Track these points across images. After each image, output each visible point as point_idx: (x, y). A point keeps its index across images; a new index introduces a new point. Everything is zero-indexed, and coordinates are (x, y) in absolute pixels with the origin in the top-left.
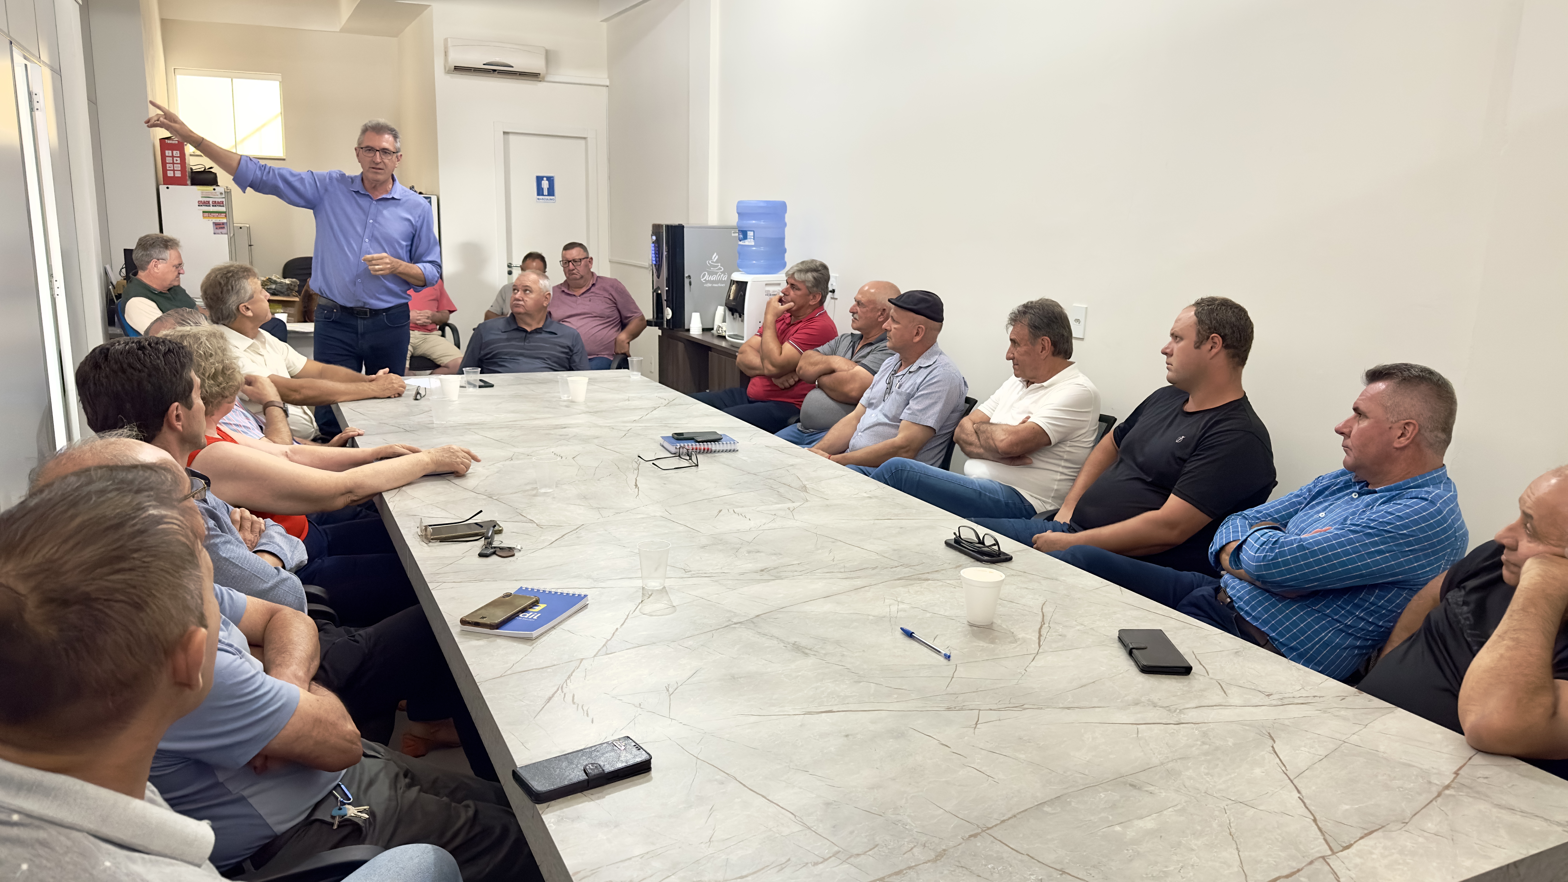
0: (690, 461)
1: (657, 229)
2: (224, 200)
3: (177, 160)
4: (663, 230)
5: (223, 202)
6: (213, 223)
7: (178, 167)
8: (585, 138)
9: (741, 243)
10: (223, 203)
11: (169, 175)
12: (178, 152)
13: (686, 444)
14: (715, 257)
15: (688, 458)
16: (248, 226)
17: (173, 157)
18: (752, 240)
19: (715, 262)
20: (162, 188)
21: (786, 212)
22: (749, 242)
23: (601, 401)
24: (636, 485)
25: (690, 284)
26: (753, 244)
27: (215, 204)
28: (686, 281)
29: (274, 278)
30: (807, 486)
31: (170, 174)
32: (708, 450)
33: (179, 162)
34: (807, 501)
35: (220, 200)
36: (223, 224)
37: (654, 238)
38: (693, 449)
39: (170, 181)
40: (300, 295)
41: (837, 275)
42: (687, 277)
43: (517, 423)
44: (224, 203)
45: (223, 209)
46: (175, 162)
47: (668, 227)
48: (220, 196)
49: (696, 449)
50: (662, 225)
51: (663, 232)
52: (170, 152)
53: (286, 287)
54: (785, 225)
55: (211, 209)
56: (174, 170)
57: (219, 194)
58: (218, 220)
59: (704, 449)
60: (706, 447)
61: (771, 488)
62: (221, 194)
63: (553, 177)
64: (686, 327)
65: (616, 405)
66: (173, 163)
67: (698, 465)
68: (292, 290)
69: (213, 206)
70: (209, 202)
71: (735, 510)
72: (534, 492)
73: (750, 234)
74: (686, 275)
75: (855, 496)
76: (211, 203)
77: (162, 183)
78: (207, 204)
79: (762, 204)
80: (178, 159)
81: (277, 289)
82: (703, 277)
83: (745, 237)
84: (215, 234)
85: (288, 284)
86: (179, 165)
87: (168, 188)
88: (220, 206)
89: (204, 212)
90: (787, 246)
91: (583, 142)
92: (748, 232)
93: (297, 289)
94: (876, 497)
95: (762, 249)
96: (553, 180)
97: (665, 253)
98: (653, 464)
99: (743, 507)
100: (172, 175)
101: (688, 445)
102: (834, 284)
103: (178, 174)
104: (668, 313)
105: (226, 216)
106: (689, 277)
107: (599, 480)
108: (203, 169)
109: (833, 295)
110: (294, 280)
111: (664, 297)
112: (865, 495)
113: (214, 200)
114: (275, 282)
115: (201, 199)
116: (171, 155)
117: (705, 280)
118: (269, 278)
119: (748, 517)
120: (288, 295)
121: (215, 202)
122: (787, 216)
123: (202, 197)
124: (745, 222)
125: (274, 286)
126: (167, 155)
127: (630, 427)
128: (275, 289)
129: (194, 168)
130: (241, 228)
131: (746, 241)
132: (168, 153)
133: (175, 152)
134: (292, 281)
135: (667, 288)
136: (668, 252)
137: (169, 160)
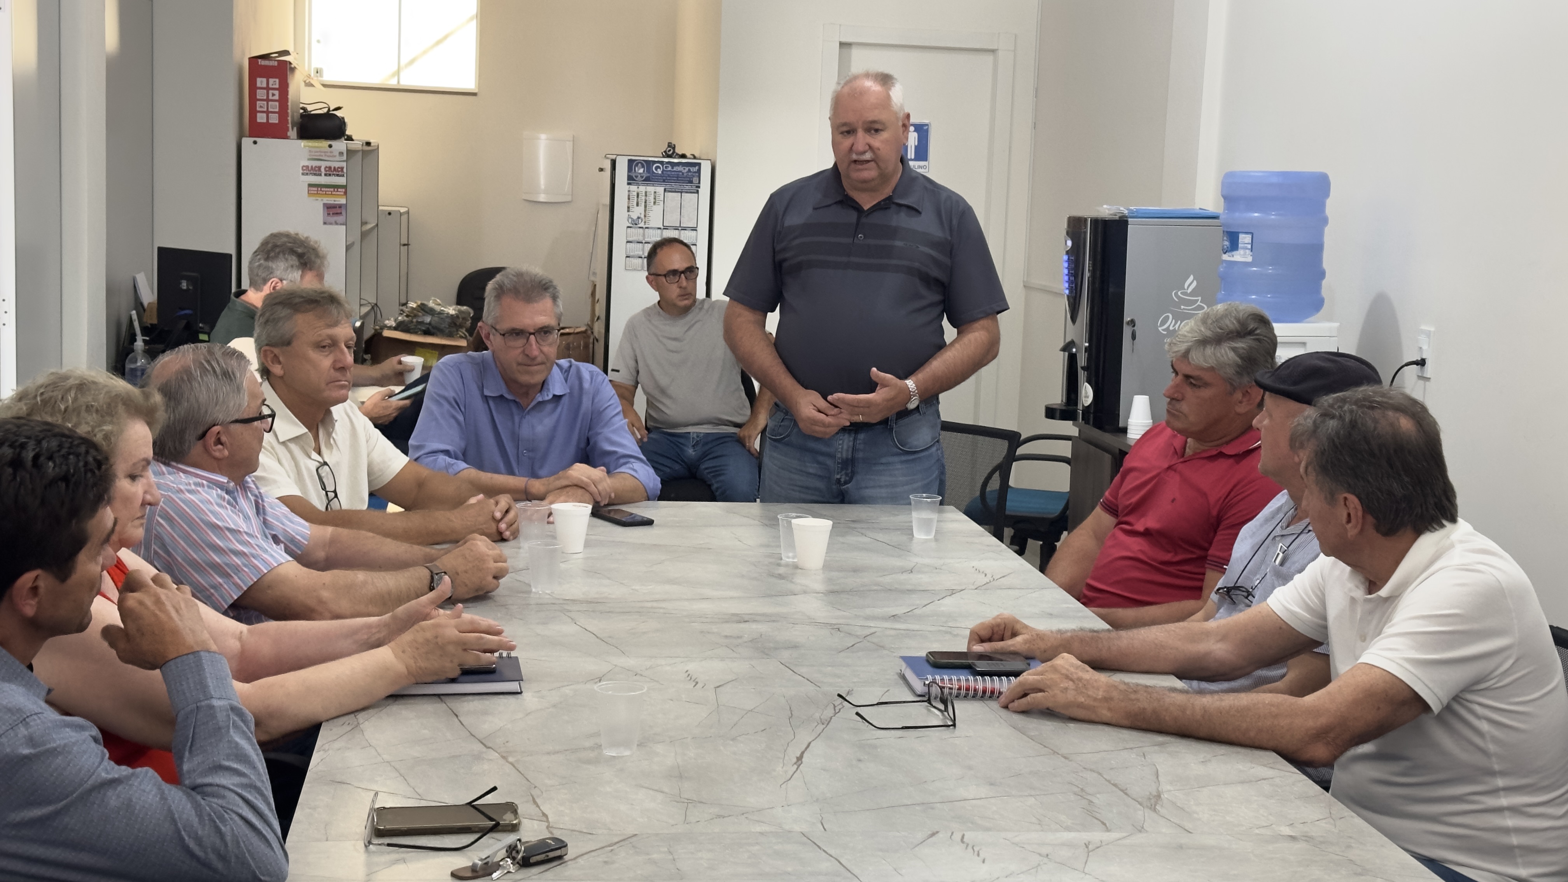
0: (946, 713)
1: (1075, 226)
2: (344, 164)
3: (273, 95)
4: (1086, 227)
5: (342, 168)
6: (324, 204)
7: (275, 106)
8: (993, 51)
9: (1225, 257)
10: (342, 170)
11: (259, 120)
12: (277, 80)
13: (946, 677)
14: (1191, 283)
15: (942, 707)
16: (403, 210)
17: (268, 88)
18: (1248, 252)
19: (1191, 294)
20: (247, 142)
21: (1327, 195)
22: (1241, 256)
23: (856, 570)
24: (800, 759)
25: (1134, 337)
26: (1249, 259)
27: (330, 171)
28: (1127, 331)
29: (431, 304)
30: (1165, 796)
31: (261, 118)
32: (993, 692)
33: (277, 97)
34: (1141, 830)
35: (337, 165)
36: (340, 206)
37: (1069, 243)
38: (959, 689)
39: (260, 131)
40: (471, 335)
41: (1432, 329)
42: (1128, 323)
43: (663, 605)
44: (345, 170)
45: (342, 181)
46: (271, 97)
47: (1096, 222)
48: (338, 158)
49: (968, 689)
50: (1086, 220)
51: (1085, 233)
52: (264, 80)
53: (448, 320)
54: (1325, 221)
55: (323, 180)
56: (267, 112)
57: (337, 154)
58: (331, 200)
59: (984, 692)
60: (989, 685)
61: (1082, 793)
62: (341, 154)
63: (927, 125)
64: (1121, 425)
65: (881, 579)
66: (268, 100)
67: (954, 725)
68: (461, 326)
69: (326, 175)
70: (320, 168)
71: (969, 836)
72: (592, 755)
73: (1245, 239)
74: (1127, 318)
75: (1262, 831)
76: (323, 170)
77: (248, 135)
78: (316, 171)
79: (1274, 180)
80: (277, 93)
81: (433, 323)
82: (1163, 323)
83: (1234, 245)
84: (325, 223)
85: (452, 315)
86: (277, 104)
87: (255, 143)
88: (338, 175)
89: (310, 185)
90: (1326, 264)
91: (990, 58)
92: (1241, 236)
93: (469, 323)
94: (1308, 838)
95: (1270, 270)
96: (927, 131)
97: (1087, 274)
98: (857, 714)
99: (988, 829)
100: (265, 121)
101: (951, 680)
102: (1425, 347)
103: (274, 119)
104: (1087, 394)
105: (346, 193)
106: (1132, 323)
107: (733, 740)
108: (325, 110)
109: (1422, 371)
110: (465, 308)
111: (1082, 361)
112: (1287, 831)
113: (328, 164)
114: (431, 312)
115: (307, 163)
116: (264, 85)
117: (1167, 329)
118: (422, 304)
119: (982, 855)
120: (450, 336)
121: (330, 168)
122: (1329, 202)
123: (309, 159)
124: (1237, 214)
125: (428, 319)
126: (259, 85)
127: (873, 630)
128: (430, 324)
129: (309, 108)
130: (390, 214)
131: (1234, 253)
132: (261, 82)
133: (271, 81)
134: (460, 311)
135: (1087, 344)
136: (1093, 272)
137: (261, 94)
